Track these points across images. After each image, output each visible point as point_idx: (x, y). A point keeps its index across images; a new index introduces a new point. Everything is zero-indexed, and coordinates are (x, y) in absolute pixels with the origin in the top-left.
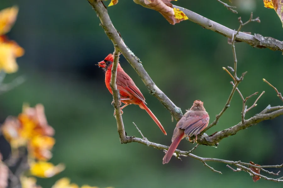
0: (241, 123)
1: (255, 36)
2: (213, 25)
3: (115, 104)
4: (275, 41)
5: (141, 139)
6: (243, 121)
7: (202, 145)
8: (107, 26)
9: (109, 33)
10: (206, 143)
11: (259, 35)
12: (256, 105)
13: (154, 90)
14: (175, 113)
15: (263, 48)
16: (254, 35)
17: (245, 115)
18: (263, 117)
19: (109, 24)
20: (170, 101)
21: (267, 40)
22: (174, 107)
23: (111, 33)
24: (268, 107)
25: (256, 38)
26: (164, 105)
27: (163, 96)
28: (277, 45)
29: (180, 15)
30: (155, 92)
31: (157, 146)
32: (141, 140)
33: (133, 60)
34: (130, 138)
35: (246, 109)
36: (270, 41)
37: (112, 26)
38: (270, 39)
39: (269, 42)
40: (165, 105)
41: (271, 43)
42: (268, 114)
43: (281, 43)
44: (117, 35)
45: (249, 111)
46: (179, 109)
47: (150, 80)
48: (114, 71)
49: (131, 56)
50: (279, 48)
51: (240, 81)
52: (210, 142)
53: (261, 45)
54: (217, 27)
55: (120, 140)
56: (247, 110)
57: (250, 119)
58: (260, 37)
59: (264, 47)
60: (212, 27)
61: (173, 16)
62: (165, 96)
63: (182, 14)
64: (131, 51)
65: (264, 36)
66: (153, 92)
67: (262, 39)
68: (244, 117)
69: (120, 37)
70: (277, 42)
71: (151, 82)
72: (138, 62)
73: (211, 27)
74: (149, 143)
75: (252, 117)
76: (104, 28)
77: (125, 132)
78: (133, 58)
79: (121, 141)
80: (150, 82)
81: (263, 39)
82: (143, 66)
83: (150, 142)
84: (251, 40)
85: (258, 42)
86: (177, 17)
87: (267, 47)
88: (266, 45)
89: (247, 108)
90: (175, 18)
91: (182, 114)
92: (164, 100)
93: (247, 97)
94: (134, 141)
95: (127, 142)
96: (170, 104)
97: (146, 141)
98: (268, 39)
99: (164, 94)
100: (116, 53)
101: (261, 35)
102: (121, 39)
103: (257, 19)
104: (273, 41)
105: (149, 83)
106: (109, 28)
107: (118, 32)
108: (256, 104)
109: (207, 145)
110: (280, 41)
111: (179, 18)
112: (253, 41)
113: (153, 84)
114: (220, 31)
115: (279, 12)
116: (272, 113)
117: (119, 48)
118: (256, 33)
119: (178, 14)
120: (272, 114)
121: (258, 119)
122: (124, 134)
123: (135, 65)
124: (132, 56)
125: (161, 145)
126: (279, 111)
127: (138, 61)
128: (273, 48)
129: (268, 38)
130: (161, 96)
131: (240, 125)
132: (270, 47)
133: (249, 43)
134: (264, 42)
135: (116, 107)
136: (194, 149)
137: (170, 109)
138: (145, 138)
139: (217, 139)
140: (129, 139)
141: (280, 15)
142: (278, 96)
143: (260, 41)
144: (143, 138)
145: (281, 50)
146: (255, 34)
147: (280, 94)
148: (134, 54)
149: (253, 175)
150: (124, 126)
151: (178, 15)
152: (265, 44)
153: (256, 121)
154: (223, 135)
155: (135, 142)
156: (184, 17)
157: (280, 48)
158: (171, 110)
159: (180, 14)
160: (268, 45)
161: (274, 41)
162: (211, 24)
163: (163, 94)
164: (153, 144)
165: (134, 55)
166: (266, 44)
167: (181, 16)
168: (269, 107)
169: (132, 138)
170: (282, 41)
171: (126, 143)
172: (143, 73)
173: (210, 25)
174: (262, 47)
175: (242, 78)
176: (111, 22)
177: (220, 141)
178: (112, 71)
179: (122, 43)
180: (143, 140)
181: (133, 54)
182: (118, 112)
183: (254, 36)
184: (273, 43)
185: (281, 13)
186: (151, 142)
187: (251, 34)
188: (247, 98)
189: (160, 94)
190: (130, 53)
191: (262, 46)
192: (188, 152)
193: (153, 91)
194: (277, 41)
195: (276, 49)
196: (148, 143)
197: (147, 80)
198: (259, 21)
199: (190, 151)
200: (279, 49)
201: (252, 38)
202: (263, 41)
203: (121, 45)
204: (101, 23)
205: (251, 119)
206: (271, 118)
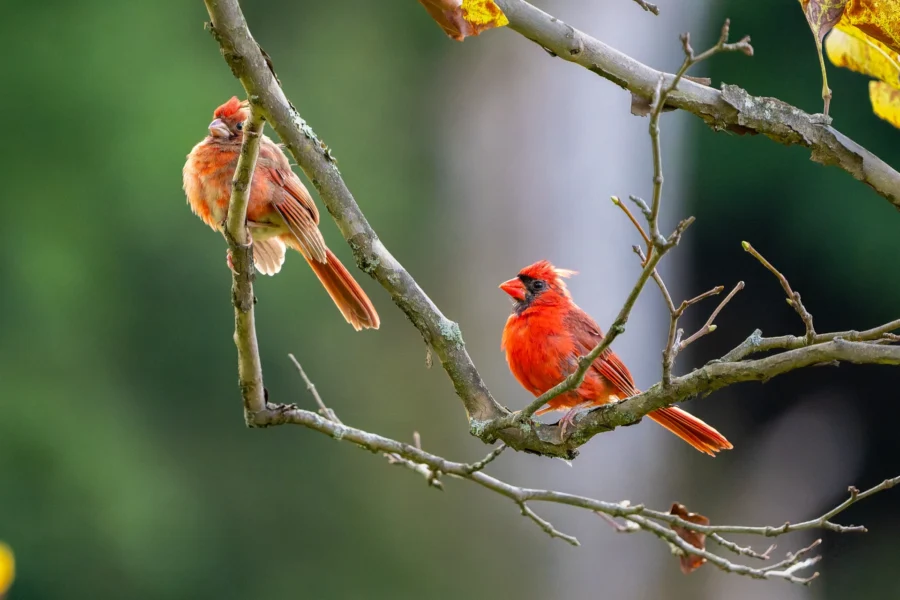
0: (660, 387)
1: (724, 91)
2: (585, 46)
3: (238, 296)
4: (788, 113)
5: (317, 416)
6: (666, 381)
7: (522, 452)
8: (230, 33)
9: (235, 57)
10: (536, 448)
11: (737, 88)
12: (714, 327)
13: (375, 257)
14: (441, 339)
15: (747, 134)
16: (721, 89)
17: (676, 359)
18: (733, 369)
19: (236, 25)
20: (424, 298)
21: (762, 106)
22: (437, 318)
23: (241, 58)
24: (752, 336)
25: (727, 100)
26: (403, 309)
27: (402, 280)
28: (794, 128)
29: (483, 9)
30: (374, 263)
31: (368, 442)
32: (315, 420)
33: (309, 153)
34: (280, 411)
35: (679, 339)
36: (771, 110)
37: (245, 34)
38: (773, 107)
39: (768, 115)
40: (408, 310)
41: (776, 117)
42: (753, 364)
43: (811, 121)
44: (261, 64)
45: (690, 346)
46: (452, 327)
47: (361, 221)
48: (241, 185)
49: (301, 138)
50: (802, 136)
51: (667, 247)
52: (549, 444)
53: (741, 123)
54: (599, 54)
55: (245, 415)
56: (682, 344)
57: (691, 375)
58: (738, 98)
59: (753, 131)
60: (580, 54)
61: (460, 14)
62: (410, 278)
63: (490, 7)
64: (304, 122)
65: (754, 93)
66: (368, 265)
67: (747, 104)
68: (671, 366)
69: (269, 72)
70: (797, 117)
71: (366, 230)
72: (324, 159)
73: (576, 53)
74: (342, 430)
75: (699, 367)
76: (220, 37)
77: (265, 391)
78: (308, 146)
79: (249, 418)
80: (362, 230)
81: (749, 102)
82: (342, 175)
83: (345, 428)
84: (709, 106)
85: (733, 114)
86: (472, 17)
87: (763, 131)
88: (759, 126)
89: (683, 338)
90: (465, 18)
91: (462, 345)
92: (403, 292)
93: (686, 301)
94: (292, 420)
95: (270, 424)
96: (424, 308)
97: (330, 423)
98: (768, 105)
99: (407, 273)
100: (252, 124)
101: (742, 91)
102: (274, 79)
103: (744, 43)
104: (781, 111)
105: (359, 235)
106: (237, 40)
107: (264, 54)
108: (713, 323)
109: (538, 453)
110: (806, 115)
111: (478, 20)
112: (716, 110)
113: (370, 237)
114: (604, 67)
115: (815, 11)
116: (767, 359)
117: (264, 109)
118: (728, 83)
119: (477, 7)
120: (767, 364)
121: (717, 377)
122: (259, 397)
123: (314, 168)
124: (308, 137)
125: (380, 438)
126: (789, 355)
127: (326, 156)
128: (783, 136)
129: (765, 103)
130: (394, 279)
131: (656, 392)
132: (773, 133)
133: (701, 116)
134: (754, 114)
135: (239, 305)
136: (493, 458)
137: (422, 324)
138: (327, 410)
139: (574, 435)
140: (275, 412)
141: (816, 23)
142: (790, 301)
143: (738, 112)
144: (320, 411)
145: (808, 146)
146: (723, 86)
147: (796, 297)
148: (314, 131)
149: (680, 552)
150: (260, 370)
151: (478, 11)
152: (755, 120)
153: (710, 381)
154: (596, 423)
155: (295, 423)
156: (497, 18)
157: (805, 138)
158: (425, 327)
159: (484, 5)
160: (765, 127)
161: (785, 113)
162: (578, 42)
163: (401, 273)
164: (354, 434)
165: (313, 135)
166: (758, 121)
167: (487, 12)
168: (756, 338)
169: (287, 410)
170: (811, 114)
171: (266, 426)
172: (340, 199)
173: (574, 45)
174: (744, 129)
175: (675, 239)
176: (243, 18)
177: (583, 442)
178: (236, 184)
179: (276, 91)
180: (321, 420)
181: (308, 129)
182: (243, 321)
183: (719, 91)
184: (783, 118)
185: (819, 16)
186: (348, 428)
187: (710, 86)
188: (685, 304)
189: (391, 272)
190: (300, 127)
191: (743, 127)
192: (470, 467)
193: (369, 261)
194: (796, 112)
195: (790, 141)
196: (337, 431)
197: (351, 222)
198: (748, 49)
199: (478, 464)
200: (801, 140)
201: (715, 98)
202: (749, 110)
203: (273, 97)
204: (208, 19)
205: (694, 377)
206: (760, 375)
